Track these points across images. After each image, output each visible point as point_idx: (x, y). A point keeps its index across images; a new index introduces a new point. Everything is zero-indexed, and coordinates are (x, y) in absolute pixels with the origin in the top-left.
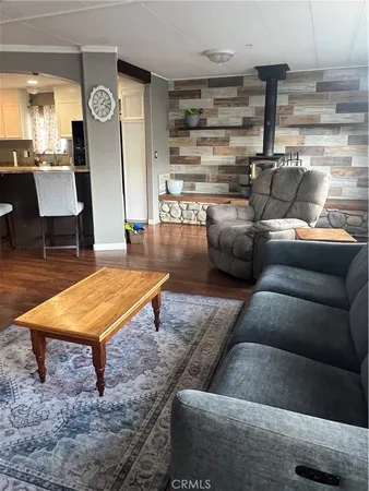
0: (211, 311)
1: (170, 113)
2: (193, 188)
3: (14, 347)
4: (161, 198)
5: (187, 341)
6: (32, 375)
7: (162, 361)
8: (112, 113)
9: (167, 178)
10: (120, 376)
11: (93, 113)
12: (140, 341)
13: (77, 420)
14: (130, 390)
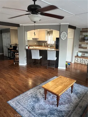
0: (86, 91)
1: (80, 36)
2: (84, 55)
3: (40, 90)
4: (75, 57)
5: (79, 98)
6: (43, 98)
7: (72, 102)
8: (66, 38)
9: (77, 52)
10: (62, 103)
11: (61, 38)
12: (67, 95)
13: (52, 111)
14: (64, 107)
